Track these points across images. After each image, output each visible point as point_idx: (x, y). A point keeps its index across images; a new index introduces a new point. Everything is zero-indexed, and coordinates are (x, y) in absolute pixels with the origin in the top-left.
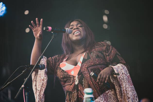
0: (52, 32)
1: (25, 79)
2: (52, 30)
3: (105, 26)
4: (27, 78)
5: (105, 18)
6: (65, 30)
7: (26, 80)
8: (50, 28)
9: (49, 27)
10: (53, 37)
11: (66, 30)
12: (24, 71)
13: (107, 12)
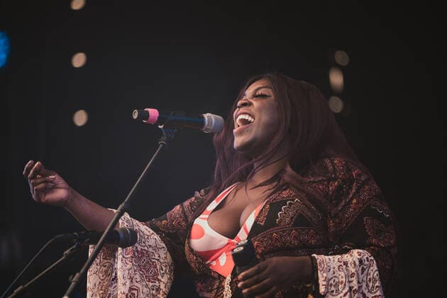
0: (160, 127)
1: (71, 277)
2: (160, 120)
3: (336, 105)
4: (78, 274)
5: (337, 79)
6: (203, 118)
7: (74, 279)
8: (153, 113)
9: (150, 110)
10: (162, 142)
11: (206, 119)
12: (67, 252)
13: (341, 57)
